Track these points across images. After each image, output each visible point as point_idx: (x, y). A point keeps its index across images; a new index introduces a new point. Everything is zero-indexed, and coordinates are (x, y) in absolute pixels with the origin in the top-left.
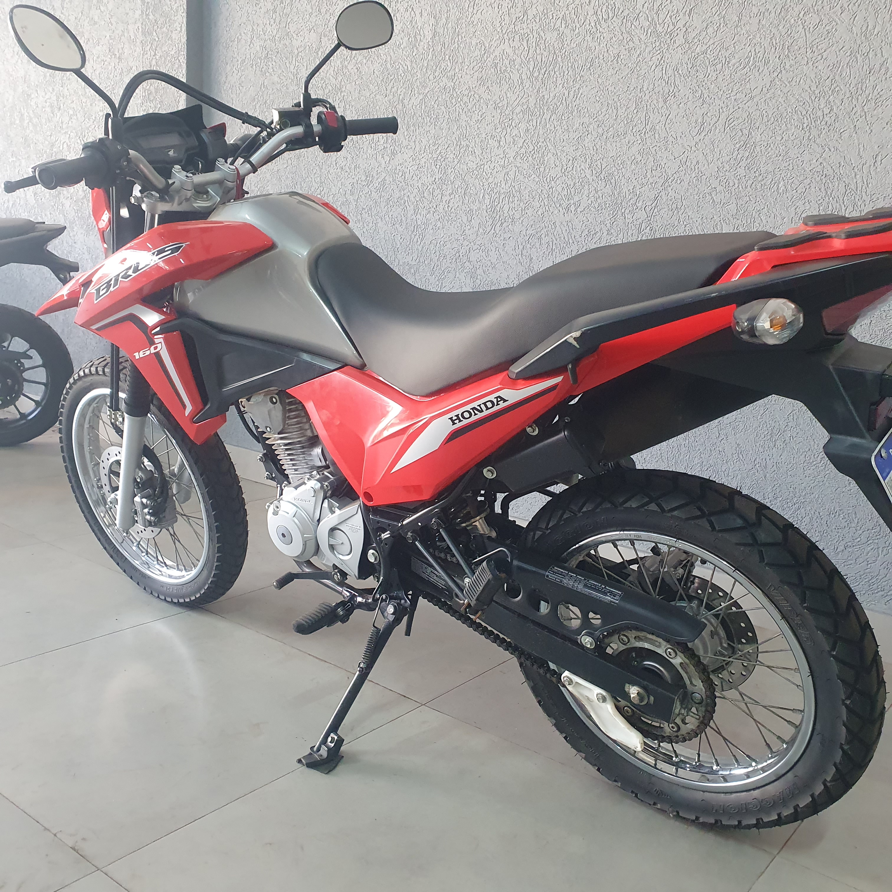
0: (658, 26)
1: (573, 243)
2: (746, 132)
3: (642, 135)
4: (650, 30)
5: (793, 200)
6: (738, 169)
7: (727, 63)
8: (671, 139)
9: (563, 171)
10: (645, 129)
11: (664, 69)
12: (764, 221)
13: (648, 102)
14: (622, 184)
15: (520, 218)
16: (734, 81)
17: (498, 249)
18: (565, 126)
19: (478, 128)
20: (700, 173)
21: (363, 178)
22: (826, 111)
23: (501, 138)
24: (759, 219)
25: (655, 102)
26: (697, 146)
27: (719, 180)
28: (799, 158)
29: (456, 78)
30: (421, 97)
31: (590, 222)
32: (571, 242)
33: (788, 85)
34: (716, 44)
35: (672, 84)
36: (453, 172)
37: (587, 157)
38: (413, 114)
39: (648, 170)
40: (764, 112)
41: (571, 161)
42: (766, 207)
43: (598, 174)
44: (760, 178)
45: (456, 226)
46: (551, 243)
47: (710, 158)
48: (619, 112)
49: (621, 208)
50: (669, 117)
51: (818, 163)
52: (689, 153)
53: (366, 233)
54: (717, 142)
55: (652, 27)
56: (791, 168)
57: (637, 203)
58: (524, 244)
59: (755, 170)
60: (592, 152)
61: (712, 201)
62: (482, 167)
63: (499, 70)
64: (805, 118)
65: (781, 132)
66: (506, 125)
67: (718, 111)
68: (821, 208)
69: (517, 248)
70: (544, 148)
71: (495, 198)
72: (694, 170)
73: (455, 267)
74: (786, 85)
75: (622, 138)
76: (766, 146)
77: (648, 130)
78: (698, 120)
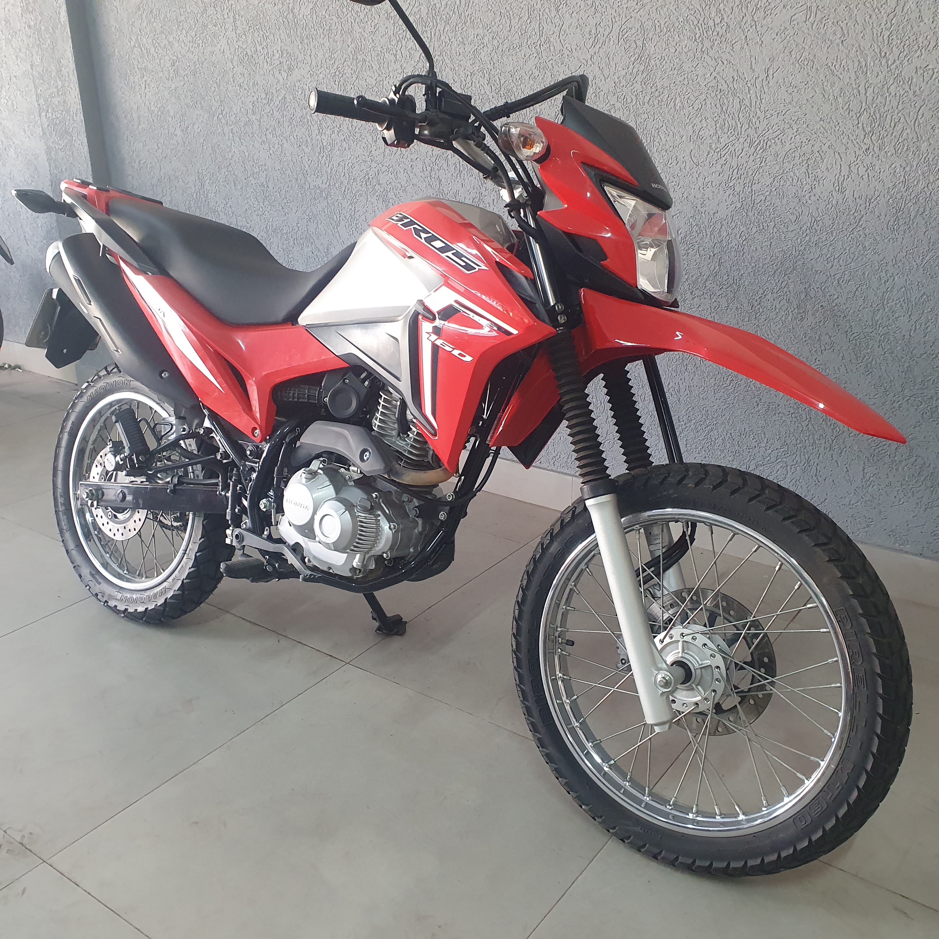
2: (640, 43)
3: (538, 47)
5: (690, 117)
6: (635, 85)
8: (566, 52)
9: (462, 87)
10: (539, 41)
12: (664, 140)
13: (540, 11)
17: (406, 171)
18: (460, 38)
19: (373, 41)
20: (597, 88)
21: (263, 96)
22: (718, 20)
23: (397, 51)
24: (659, 137)
25: (547, 10)
26: (592, 59)
27: (616, 96)
28: (694, 72)
30: (311, 6)
37: (485, 72)
38: (305, 25)
40: (656, 22)
41: (469, 77)
42: (664, 125)
43: (497, 91)
44: (657, 94)
45: (362, 147)
46: (458, 164)
47: (606, 72)
48: (512, 21)
50: (563, 28)
51: (712, 77)
52: (585, 67)
53: (273, 155)
54: (612, 55)
56: (686, 83)
58: (431, 165)
59: (651, 85)
60: (489, 66)
62: (381, 82)
64: (697, 28)
65: (674, 44)
66: (401, 37)
67: (611, 21)
68: (718, 125)
69: (425, 170)
70: (441, 62)
73: (365, 190)
75: (518, 50)
76: (660, 59)
77: (542, 43)
78: (591, 31)
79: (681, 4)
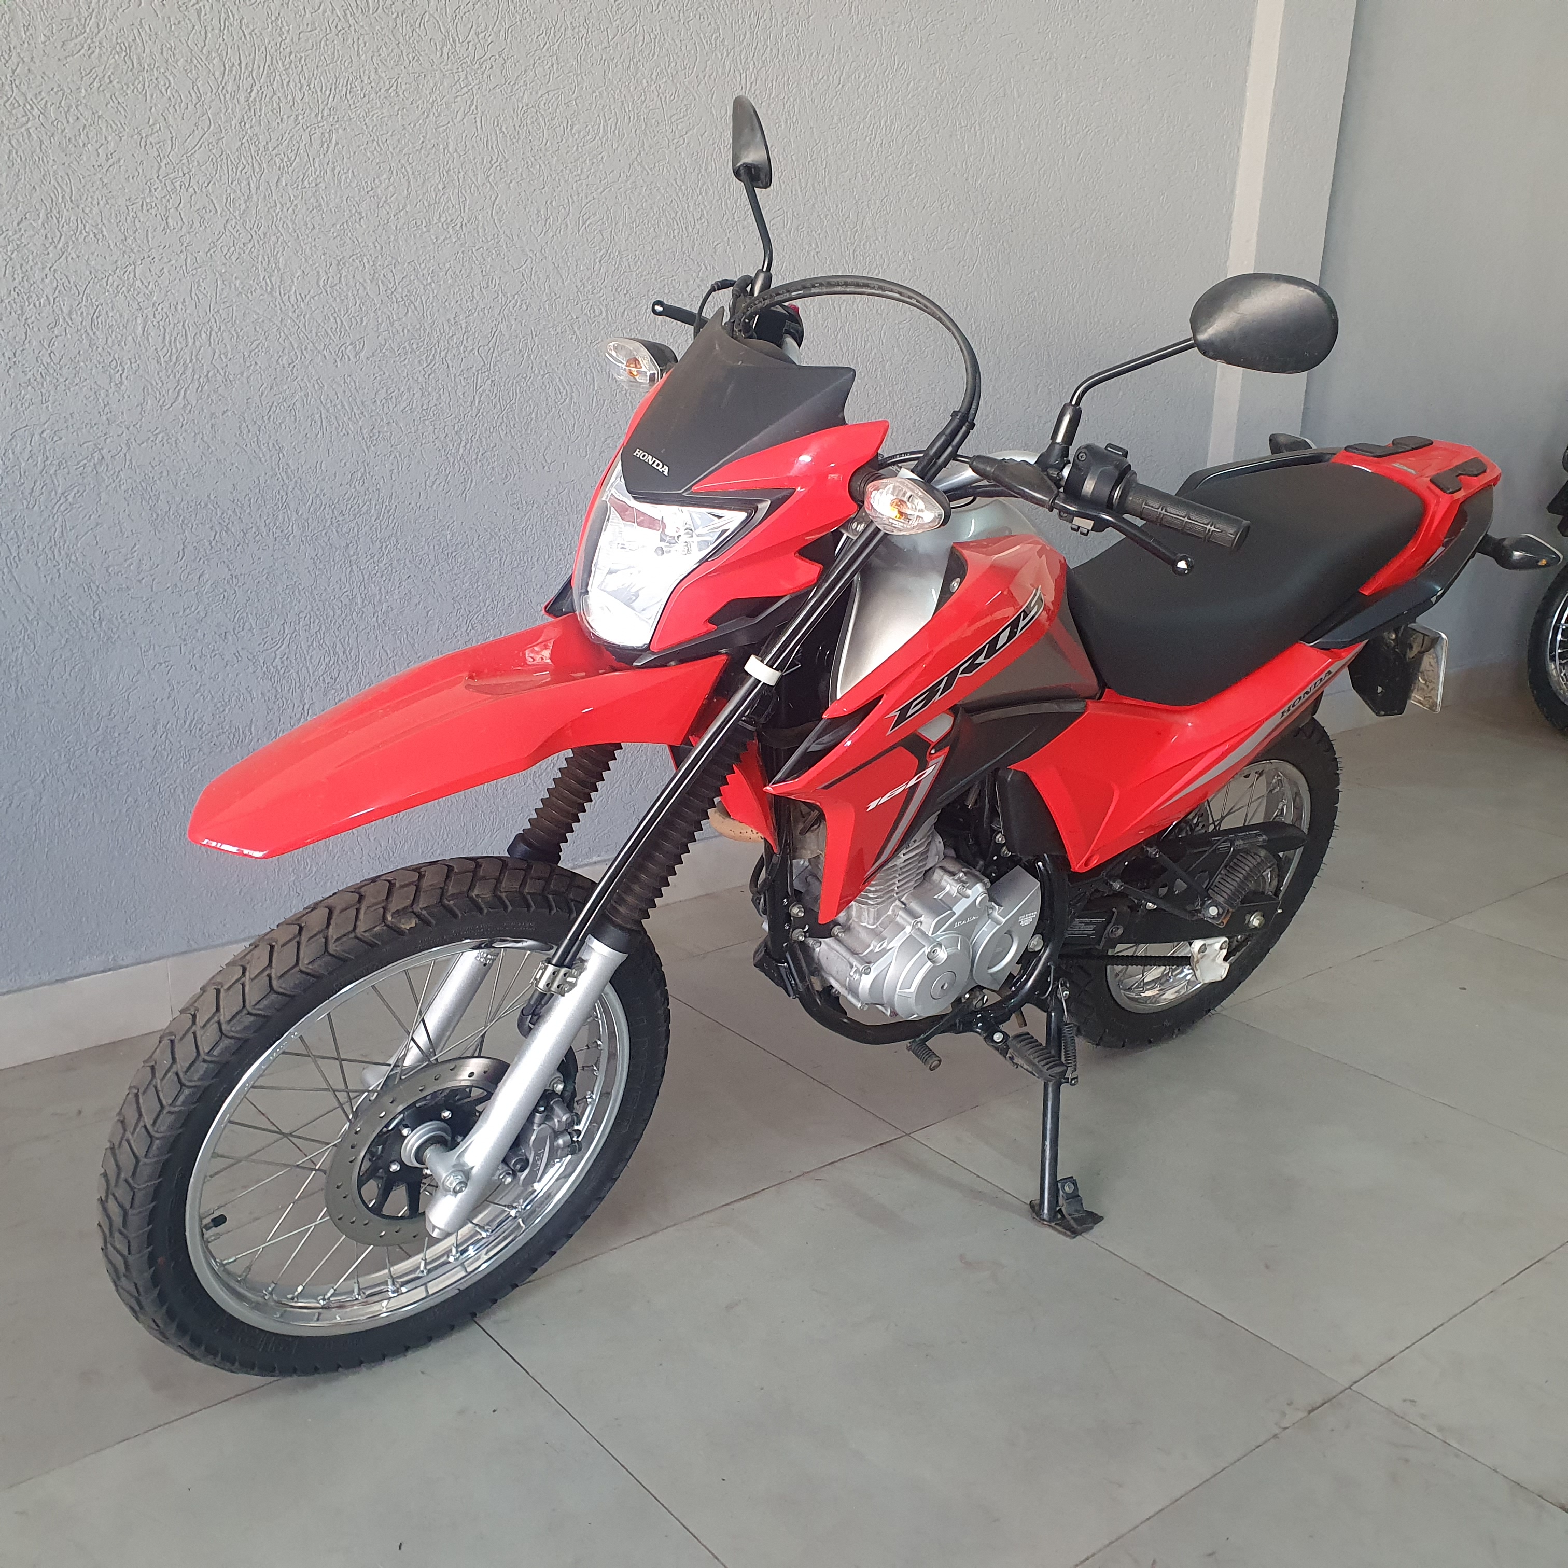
0: (458, 45)
1: (362, 413)
3: (458, 228)
4: (445, 50)
6: (604, 291)
7: (569, 128)
8: (504, 238)
9: (321, 284)
10: (460, 219)
11: (478, 120)
13: (459, 172)
14: (435, 309)
15: (242, 374)
16: (582, 156)
18: (313, 201)
20: (553, 294)
22: (697, 216)
23: (167, 210)
25: (470, 173)
26: (543, 251)
29: (15, 58)
31: (387, 374)
32: (357, 412)
33: (650, 173)
34: (551, 94)
35: (494, 147)
36: (50, 277)
39: (475, 289)
49: (438, 350)
50: (497, 202)
52: (534, 263)
54: (570, 248)
55: (449, 46)
56: (667, 291)
57: (465, 342)
59: (625, 292)
60: (372, 251)
61: (574, 337)
62: (130, 268)
63: (135, 61)
66: (177, 184)
67: (566, 201)
71: (175, 334)
72: (543, 289)
74: (648, 174)
75: (425, 230)
76: (633, 257)
77: (465, 221)
78: (540, 211)
79: (655, 190)
